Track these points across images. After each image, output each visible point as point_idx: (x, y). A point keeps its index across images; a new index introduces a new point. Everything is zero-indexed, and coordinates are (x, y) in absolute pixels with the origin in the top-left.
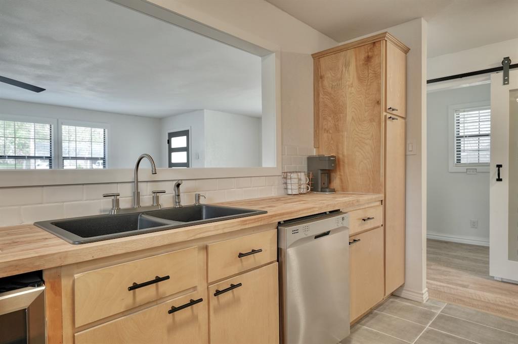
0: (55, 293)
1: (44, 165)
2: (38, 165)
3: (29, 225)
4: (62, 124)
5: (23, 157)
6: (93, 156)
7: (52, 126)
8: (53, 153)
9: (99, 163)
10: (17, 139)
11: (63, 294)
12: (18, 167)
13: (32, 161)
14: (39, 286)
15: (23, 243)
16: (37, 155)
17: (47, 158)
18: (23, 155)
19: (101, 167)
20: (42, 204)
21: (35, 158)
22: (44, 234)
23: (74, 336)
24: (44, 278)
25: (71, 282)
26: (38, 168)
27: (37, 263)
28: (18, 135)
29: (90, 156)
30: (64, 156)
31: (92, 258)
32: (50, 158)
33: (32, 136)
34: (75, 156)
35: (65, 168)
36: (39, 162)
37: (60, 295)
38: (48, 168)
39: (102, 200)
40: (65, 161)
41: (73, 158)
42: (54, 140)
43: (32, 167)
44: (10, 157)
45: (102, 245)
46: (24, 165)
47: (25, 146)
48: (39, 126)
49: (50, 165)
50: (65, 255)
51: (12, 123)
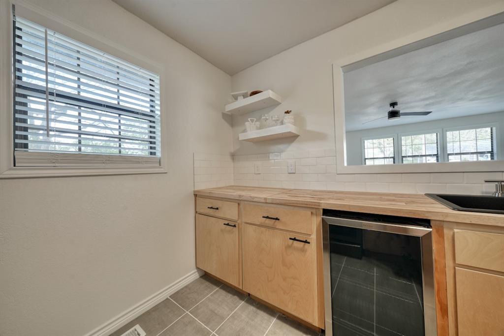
0: (439, 235)
1: (433, 160)
2: (429, 160)
3: (422, 195)
4: (447, 131)
5: (417, 156)
6: (478, 151)
7: (438, 134)
8: (439, 151)
9: (487, 156)
10: (413, 146)
11: (445, 238)
12: (415, 162)
13: (424, 158)
14: (428, 228)
15: (417, 203)
16: (427, 154)
17: (434, 155)
18: (418, 154)
19: (489, 159)
20: (430, 183)
21: (425, 156)
22: (432, 201)
23: (455, 268)
24: (431, 224)
25: (452, 233)
26: (428, 162)
27: (427, 215)
28: (414, 143)
29: (476, 151)
30: (448, 153)
31: (470, 222)
32: (437, 155)
33: (424, 142)
34: (459, 152)
35: (450, 161)
36: (428, 158)
37: (443, 238)
38: (436, 162)
39: (484, 185)
40: (450, 157)
41: (456, 154)
42: (440, 143)
43: (424, 162)
44: (409, 156)
45: (481, 216)
46: (418, 161)
47: (419, 149)
48: (428, 136)
49: (437, 160)
50: (447, 215)
51: (410, 137)
